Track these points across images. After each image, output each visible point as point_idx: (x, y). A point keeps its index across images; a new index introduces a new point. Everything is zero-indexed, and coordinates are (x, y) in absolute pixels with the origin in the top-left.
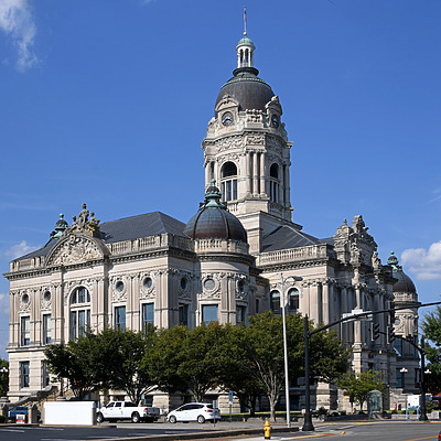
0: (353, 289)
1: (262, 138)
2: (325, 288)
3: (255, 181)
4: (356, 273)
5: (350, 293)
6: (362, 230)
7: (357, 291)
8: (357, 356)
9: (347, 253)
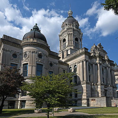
0: (97, 64)
1: (72, 30)
2: (84, 62)
3: (70, 41)
4: (98, 59)
5: (96, 66)
6: (101, 47)
7: (98, 65)
8: (99, 86)
9: (94, 53)
